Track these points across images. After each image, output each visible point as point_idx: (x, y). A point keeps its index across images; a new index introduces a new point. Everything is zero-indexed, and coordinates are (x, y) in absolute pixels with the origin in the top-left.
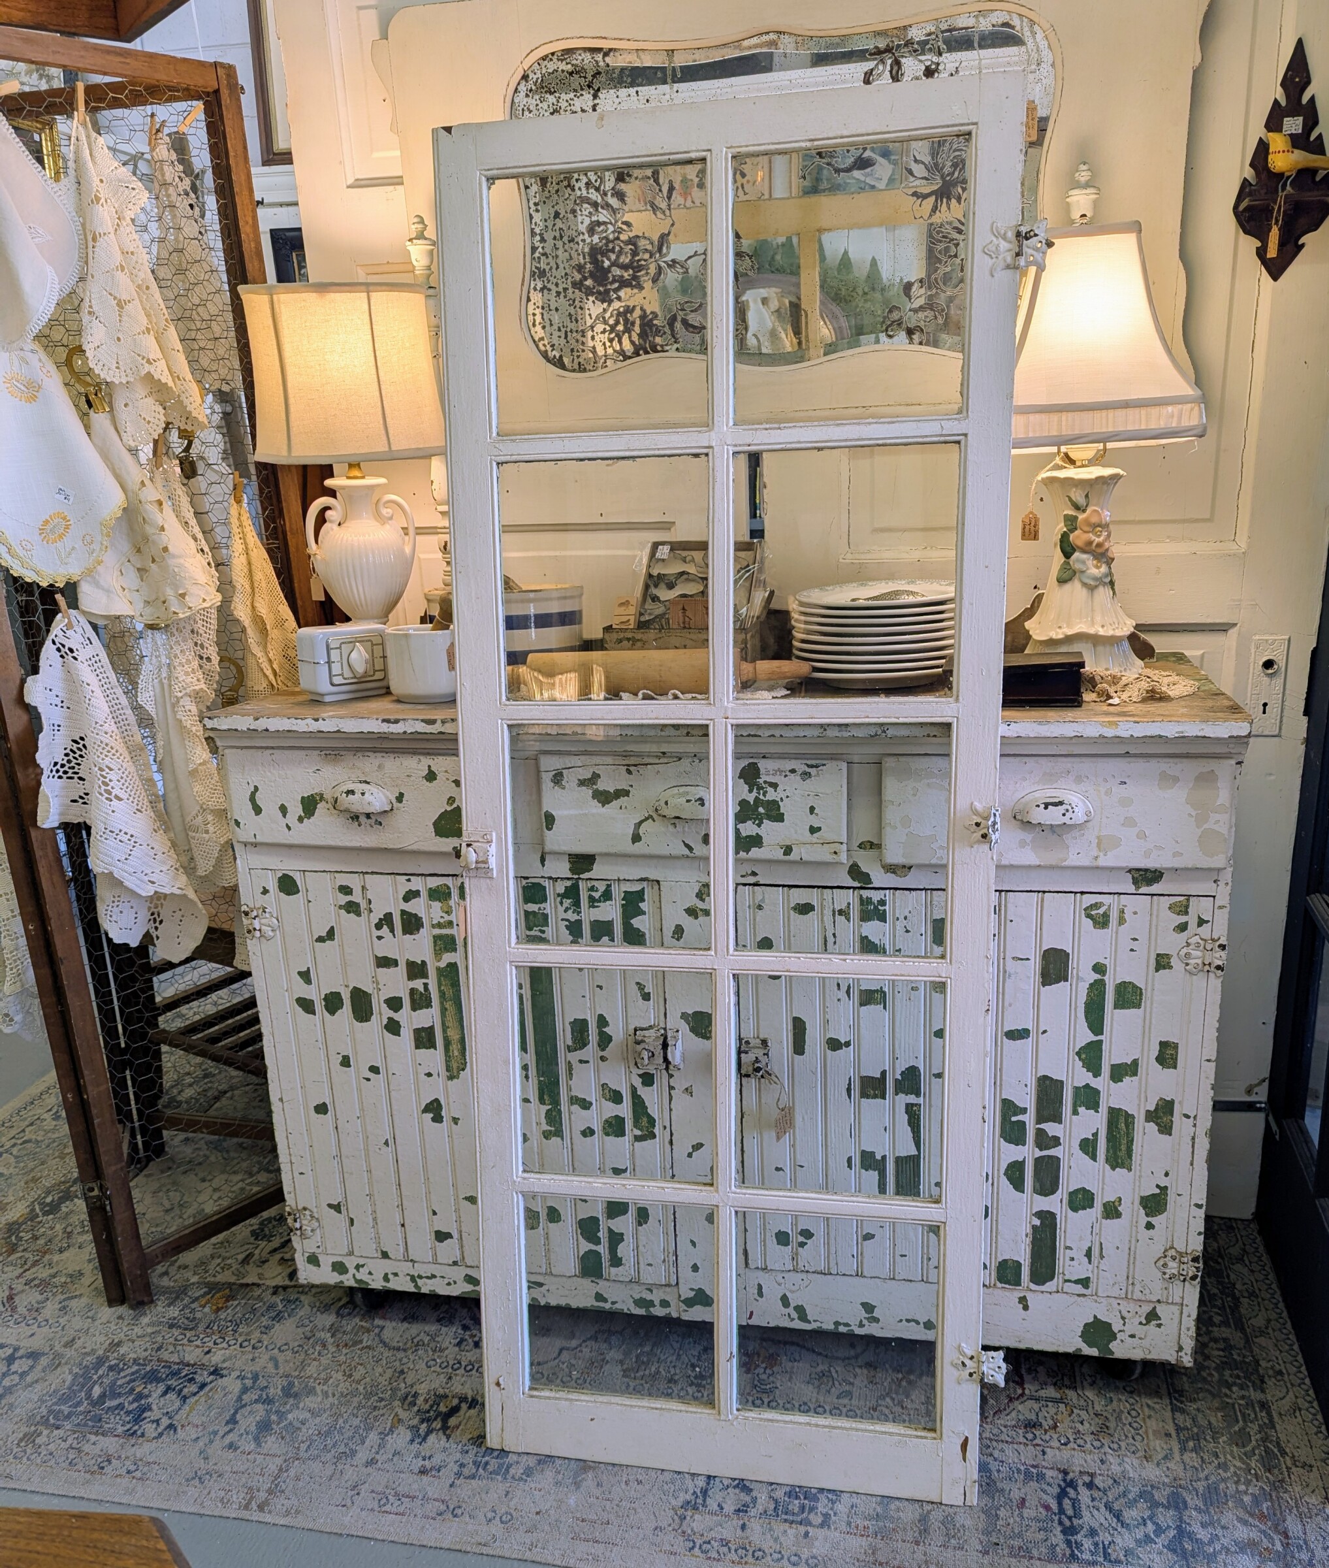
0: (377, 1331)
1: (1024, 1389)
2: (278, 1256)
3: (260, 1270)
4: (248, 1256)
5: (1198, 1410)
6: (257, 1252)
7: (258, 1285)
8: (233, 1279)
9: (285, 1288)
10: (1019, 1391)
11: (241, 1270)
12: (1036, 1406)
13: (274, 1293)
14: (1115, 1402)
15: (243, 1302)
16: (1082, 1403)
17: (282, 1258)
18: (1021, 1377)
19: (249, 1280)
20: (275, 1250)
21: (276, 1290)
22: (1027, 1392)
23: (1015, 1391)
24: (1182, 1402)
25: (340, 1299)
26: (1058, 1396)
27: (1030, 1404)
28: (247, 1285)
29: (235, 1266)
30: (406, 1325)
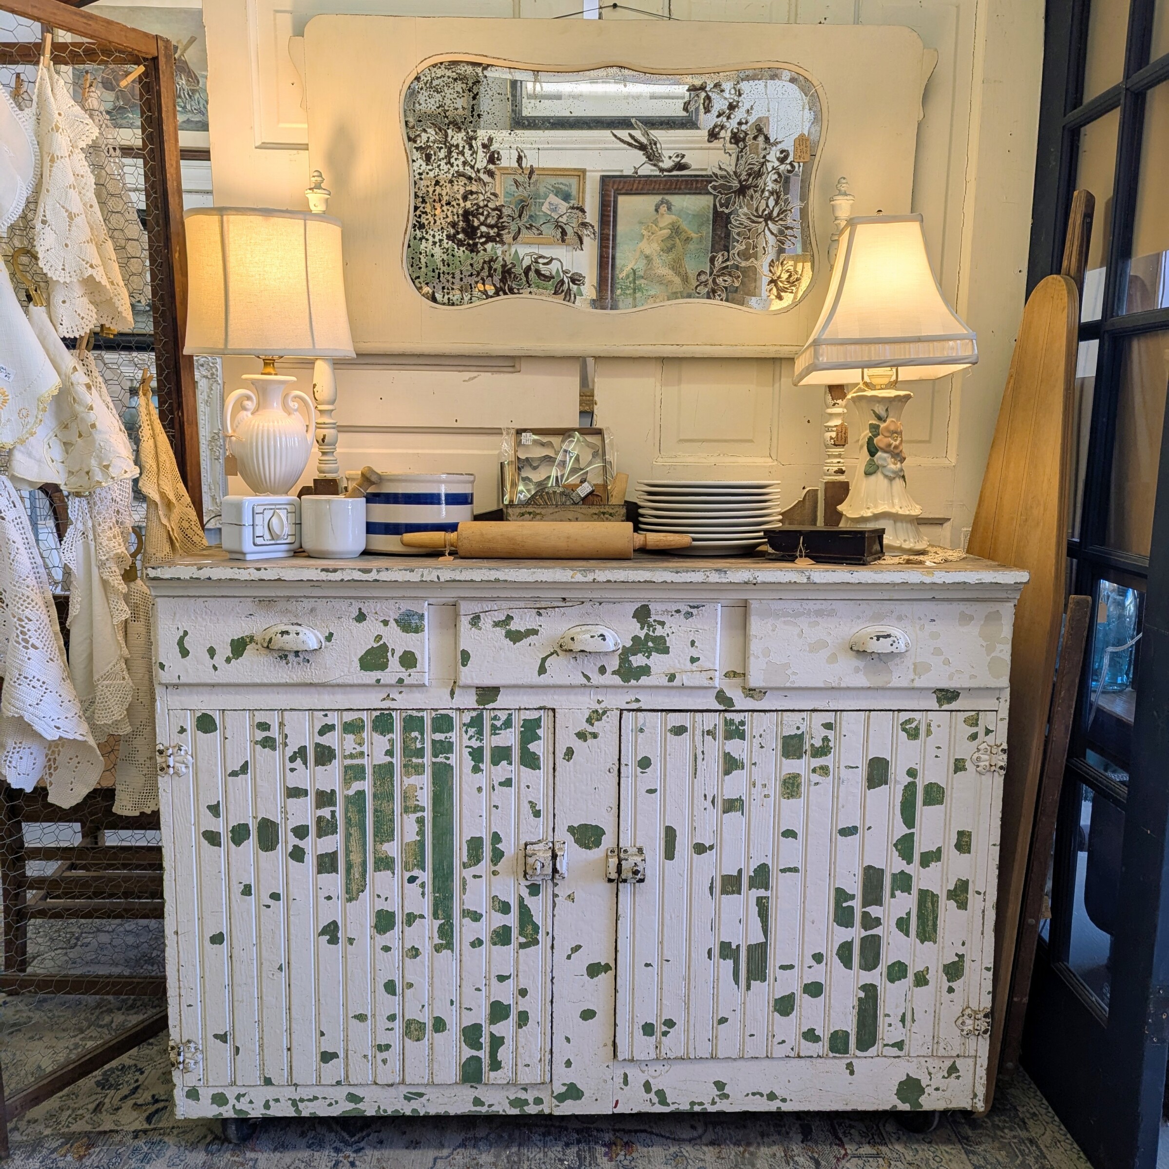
0: (251, 1163)
1: (846, 1150)
2: (130, 1102)
3: (115, 1118)
4: (98, 1105)
5: (985, 1151)
6: (107, 1100)
7: (117, 1132)
8: (88, 1128)
9: (145, 1132)
10: (843, 1152)
11: (95, 1118)
12: (860, 1162)
13: (136, 1137)
14: (920, 1152)
15: (105, 1148)
16: (895, 1155)
17: (135, 1104)
18: (840, 1140)
19: (106, 1127)
20: (126, 1097)
21: (136, 1135)
22: (849, 1151)
23: (840, 1153)
24: (971, 1146)
25: (205, 1137)
26: (875, 1152)
27: (854, 1161)
28: (105, 1132)
29: (88, 1116)
30: (278, 1155)
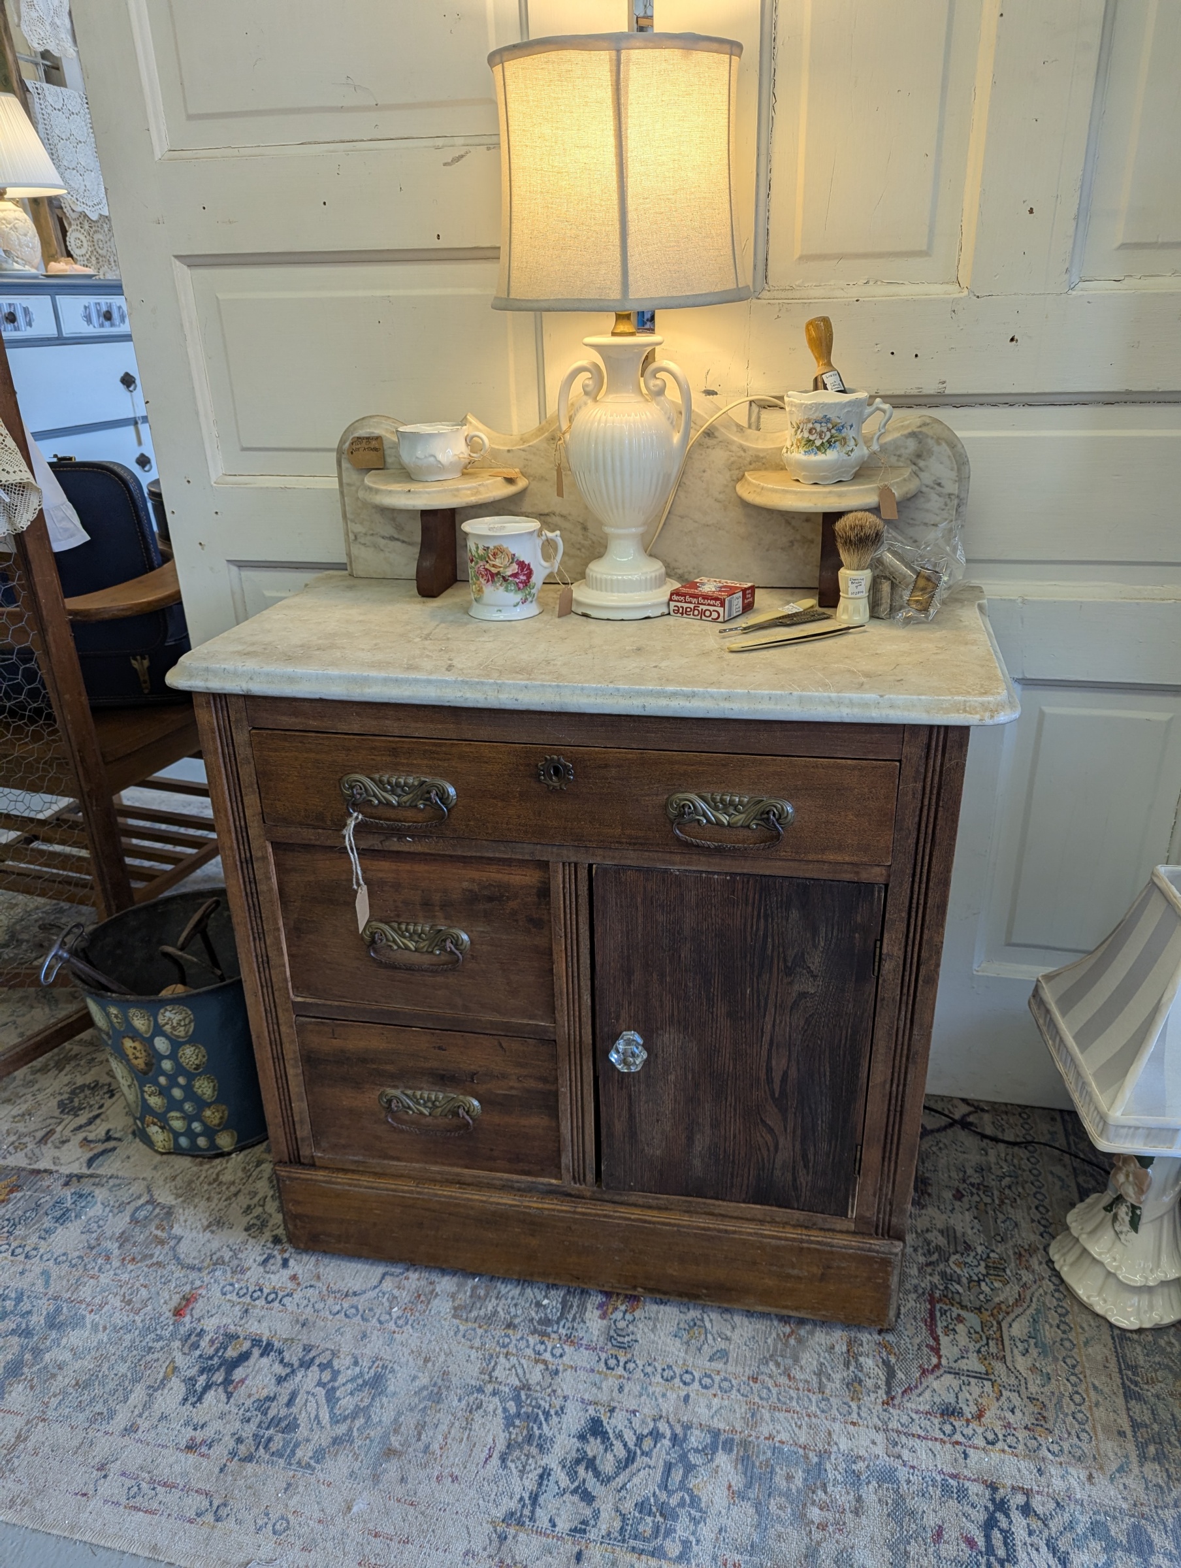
0: (172, 1243)
1: (940, 1357)
2: (81, 1136)
3: (57, 1153)
4: (48, 1133)
5: (1158, 1396)
6: (59, 1129)
7: (50, 1172)
8: (23, 1163)
9: (80, 1177)
10: (935, 1361)
11: (37, 1151)
12: (956, 1383)
13: (66, 1184)
14: (1053, 1381)
15: (29, 1193)
16: (1013, 1381)
17: (85, 1139)
18: (937, 1339)
19: (41, 1165)
20: (80, 1127)
21: (69, 1180)
22: (944, 1361)
23: (929, 1360)
24: (1136, 1384)
25: (139, 1197)
26: (983, 1370)
27: (948, 1379)
28: (38, 1172)
29: (30, 1146)
30: (208, 1235)
